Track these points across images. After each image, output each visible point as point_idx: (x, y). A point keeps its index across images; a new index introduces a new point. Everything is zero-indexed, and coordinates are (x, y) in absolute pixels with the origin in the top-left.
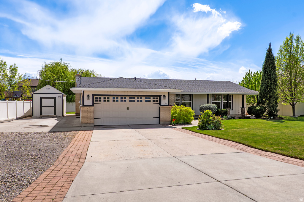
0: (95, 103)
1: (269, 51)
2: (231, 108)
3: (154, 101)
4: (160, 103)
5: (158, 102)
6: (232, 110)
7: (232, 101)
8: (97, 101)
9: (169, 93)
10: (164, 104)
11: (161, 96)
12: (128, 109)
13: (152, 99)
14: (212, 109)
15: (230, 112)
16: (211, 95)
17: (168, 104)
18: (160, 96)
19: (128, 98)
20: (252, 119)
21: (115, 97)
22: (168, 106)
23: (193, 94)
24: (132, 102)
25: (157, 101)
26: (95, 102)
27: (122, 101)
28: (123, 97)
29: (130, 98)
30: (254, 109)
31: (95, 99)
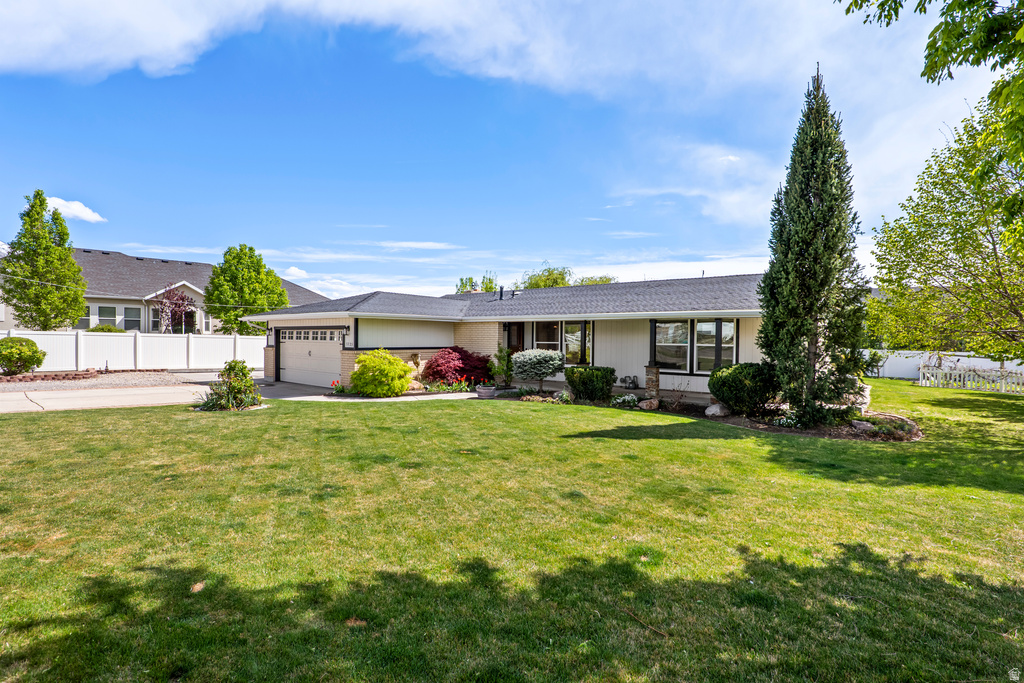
4: (343, 344)
9: (356, 320)
23: (593, 322)
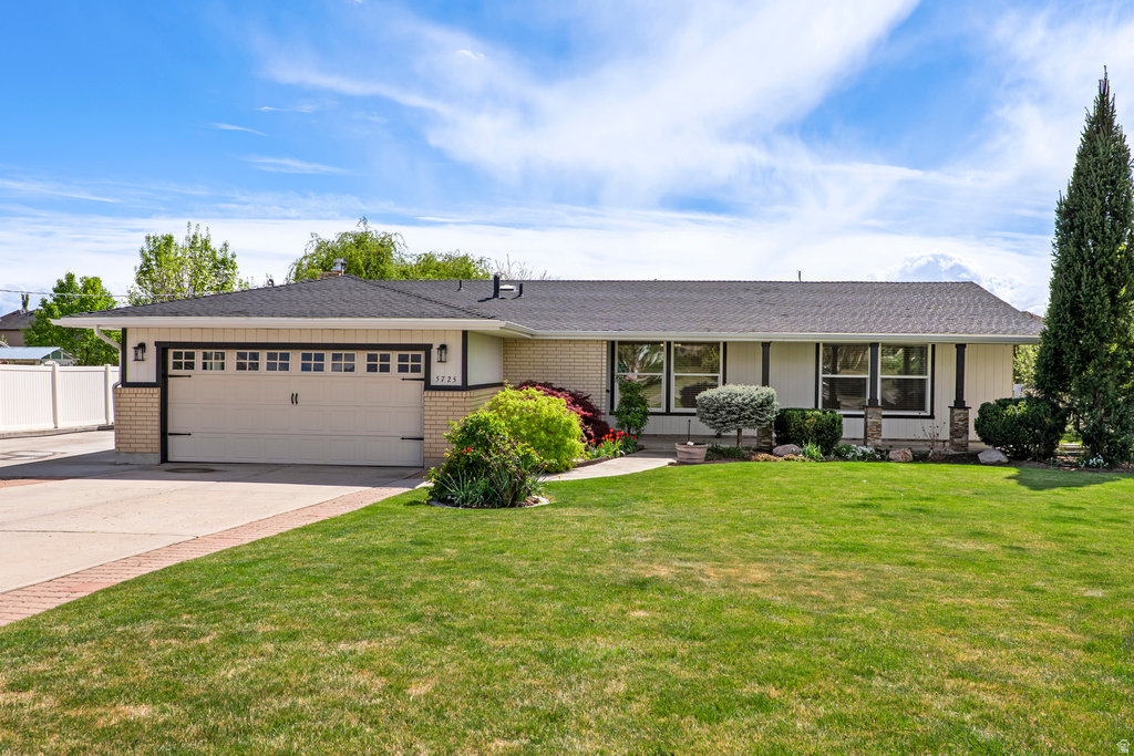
0: (169, 373)
1: (1096, 118)
2: (923, 409)
3: (402, 369)
4: (427, 379)
5: (421, 375)
6: (932, 417)
7: (929, 377)
8: (177, 366)
9: (465, 333)
10: (445, 383)
11: (431, 346)
12: (294, 399)
13: (394, 362)
14: (743, 410)
15: (879, 426)
16: (818, 345)
17: (459, 382)
18: (427, 348)
19: (296, 358)
20: (986, 464)
21: (248, 352)
22: (460, 393)
23: (725, 343)
24: (312, 373)
25: (416, 369)
26: (171, 371)
27: (271, 367)
28: (279, 351)
29: (306, 357)
30: (997, 414)
31: (171, 360)
